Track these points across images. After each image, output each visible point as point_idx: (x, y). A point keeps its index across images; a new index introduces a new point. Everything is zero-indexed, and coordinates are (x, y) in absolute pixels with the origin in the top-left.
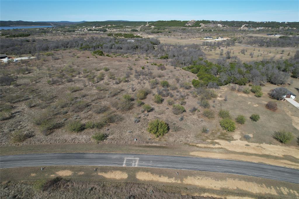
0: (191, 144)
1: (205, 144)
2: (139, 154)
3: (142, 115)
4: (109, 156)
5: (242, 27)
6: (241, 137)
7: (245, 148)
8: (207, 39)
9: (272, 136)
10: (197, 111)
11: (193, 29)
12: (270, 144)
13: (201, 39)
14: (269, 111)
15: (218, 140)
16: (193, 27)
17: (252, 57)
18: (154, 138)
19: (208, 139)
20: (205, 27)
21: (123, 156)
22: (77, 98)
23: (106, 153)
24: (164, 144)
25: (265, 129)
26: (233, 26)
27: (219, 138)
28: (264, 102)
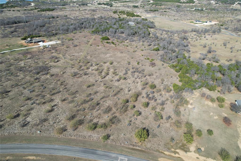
0: (160, 151)
1: (169, 152)
2: (128, 156)
3: (133, 119)
4: (110, 154)
5: (235, 4)
6: (195, 150)
7: (196, 160)
8: (197, 22)
9: (218, 151)
10: (171, 119)
11: (187, 6)
12: (214, 160)
13: (191, 22)
14: (224, 125)
15: (179, 150)
16: (187, 3)
17: (231, 52)
18: (138, 142)
19: (173, 148)
20: (198, 3)
21: (118, 156)
22: (91, 95)
23: (109, 152)
24: (144, 149)
25: (215, 144)
26: (225, 3)
27: (180, 148)
28: (224, 114)
